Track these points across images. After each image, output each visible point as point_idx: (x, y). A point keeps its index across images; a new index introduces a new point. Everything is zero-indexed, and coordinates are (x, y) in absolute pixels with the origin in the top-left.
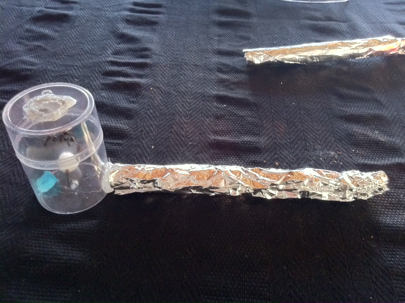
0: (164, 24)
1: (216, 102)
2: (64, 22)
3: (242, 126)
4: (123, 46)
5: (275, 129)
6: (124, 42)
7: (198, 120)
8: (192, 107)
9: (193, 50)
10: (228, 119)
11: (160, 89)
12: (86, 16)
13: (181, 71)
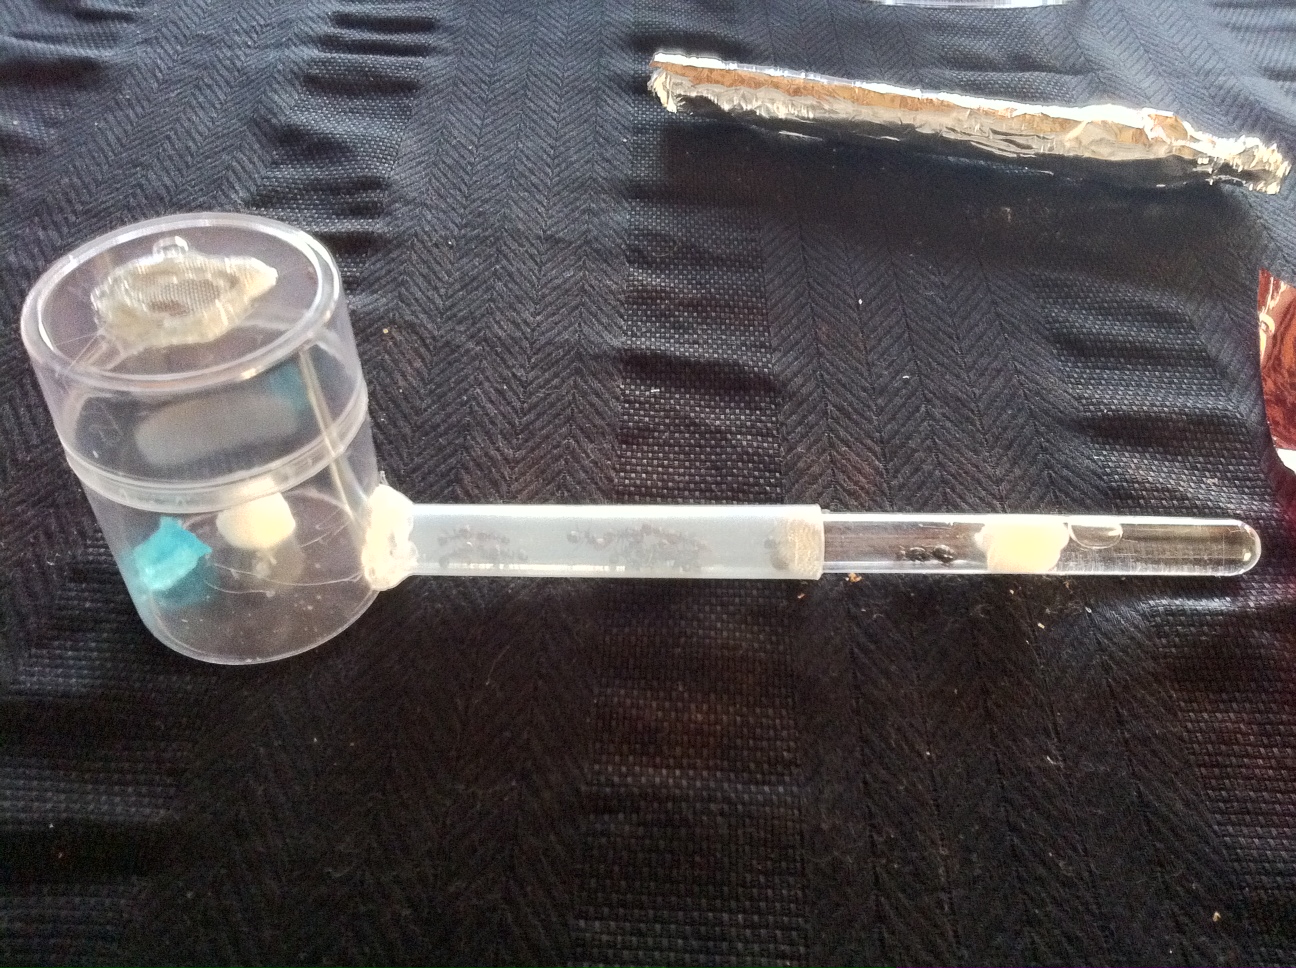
0: (439, 92)
1: (624, 378)
2: (81, 87)
3: (717, 469)
4: (288, 173)
5: (841, 477)
6: (293, 159)
7: (555, 447)
8: (534, 399)
9: (546, 184)
10: (666, 443)
11: (417, 334)
12: (163, 66)
13: (497, 261)
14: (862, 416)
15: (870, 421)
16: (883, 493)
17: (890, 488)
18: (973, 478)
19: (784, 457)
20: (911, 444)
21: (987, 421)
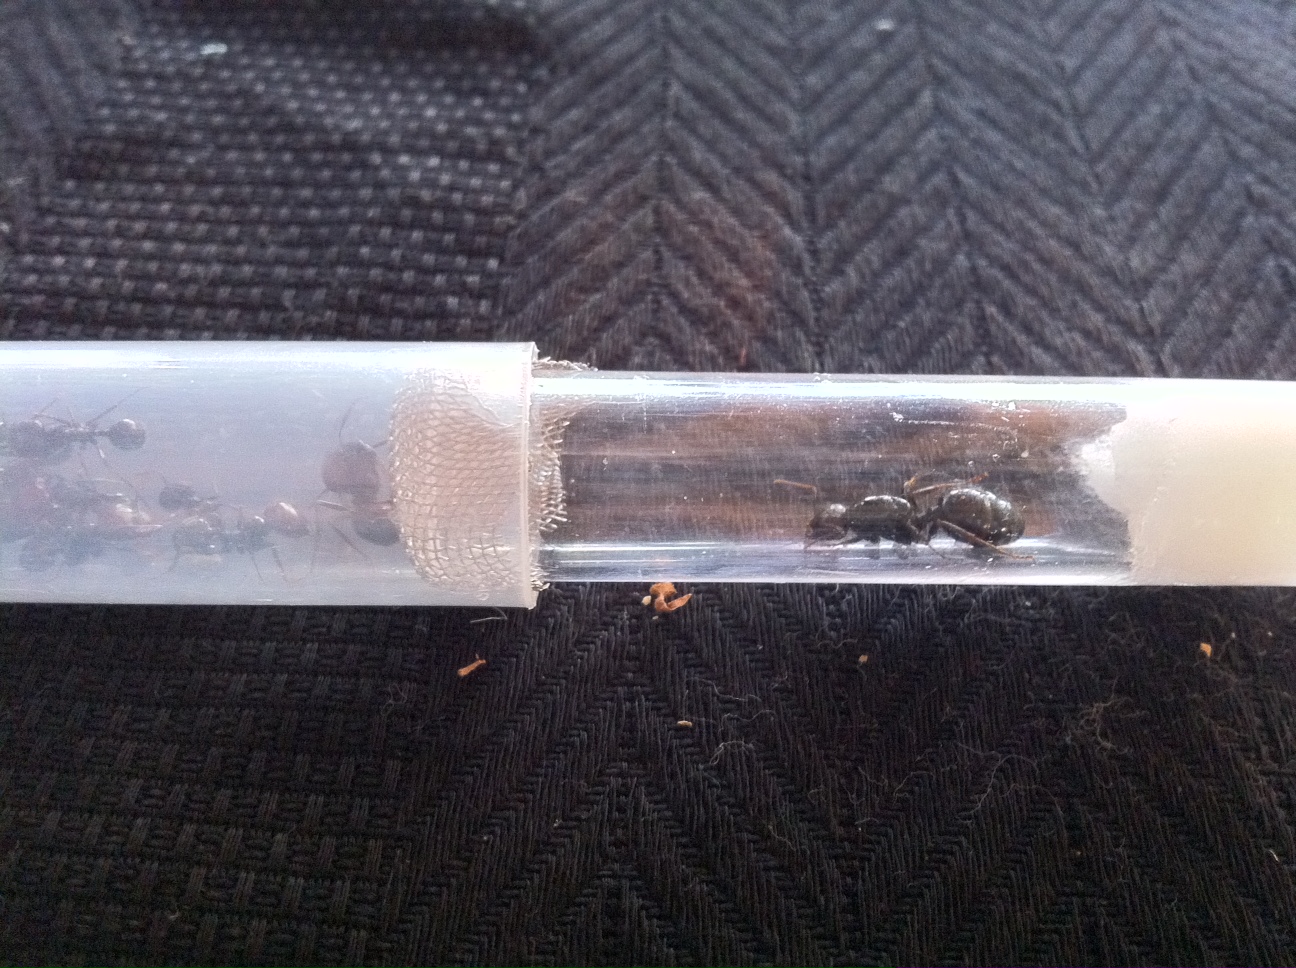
14: (761, 113)
19: (522, 216)
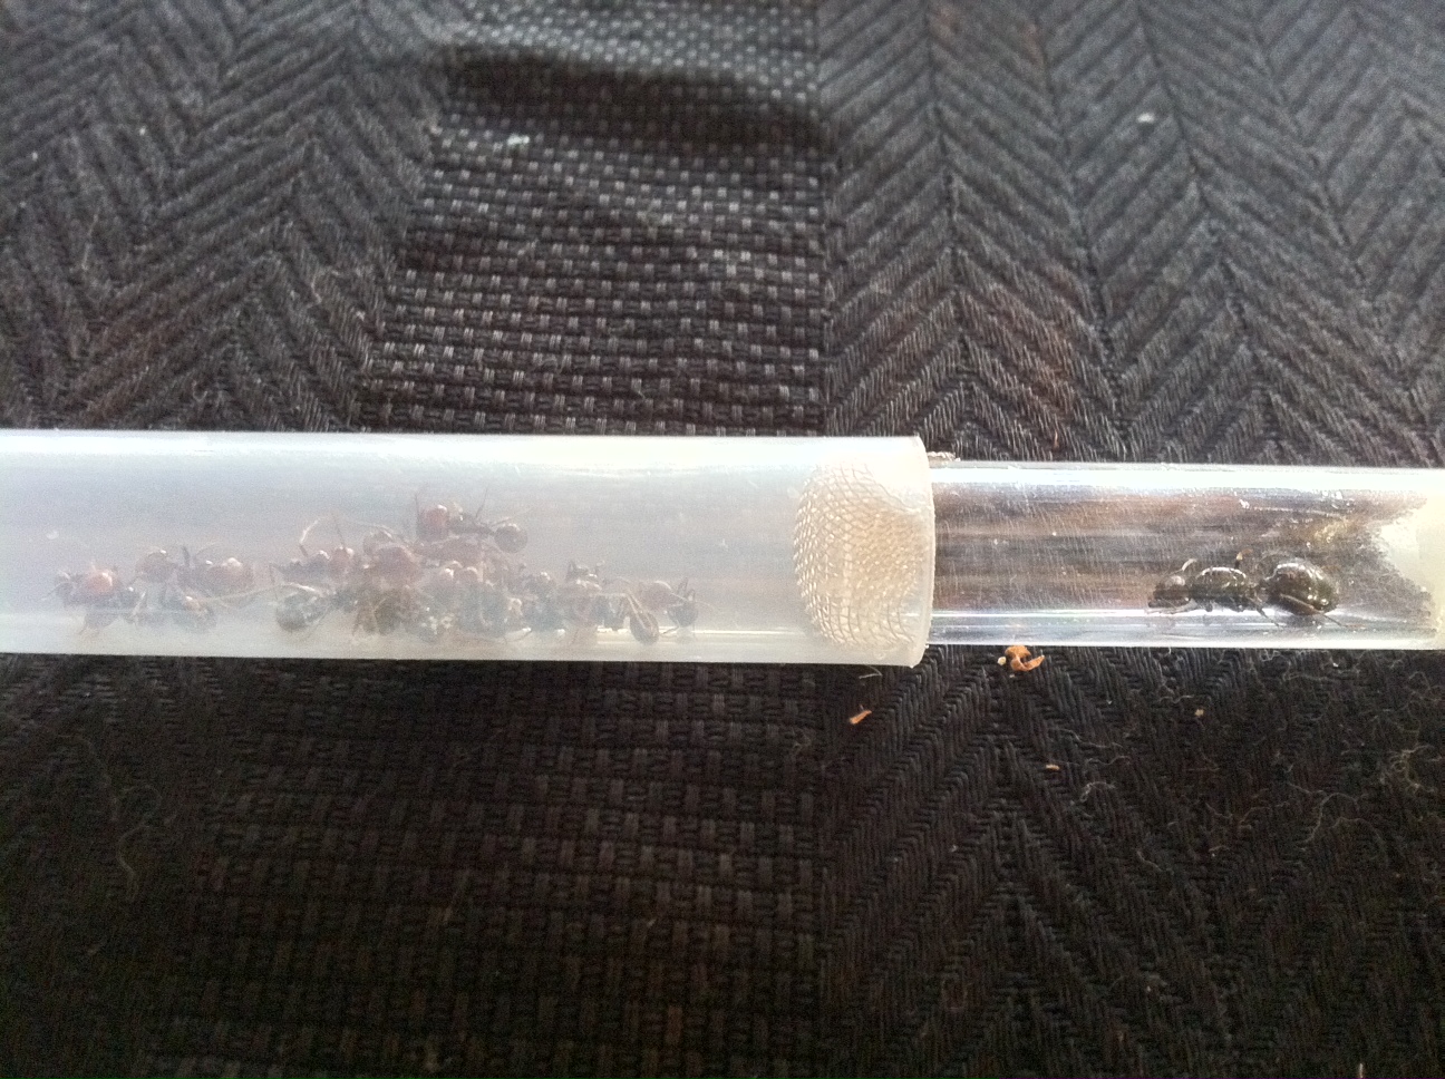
14: (1040, 206)
15: (1061, 219)
16: (1101, 404)
17: (1120, 390)
18: (1339, 366)
19: (833, 308)
20: (1169, 275)
21: (1356, 224)
